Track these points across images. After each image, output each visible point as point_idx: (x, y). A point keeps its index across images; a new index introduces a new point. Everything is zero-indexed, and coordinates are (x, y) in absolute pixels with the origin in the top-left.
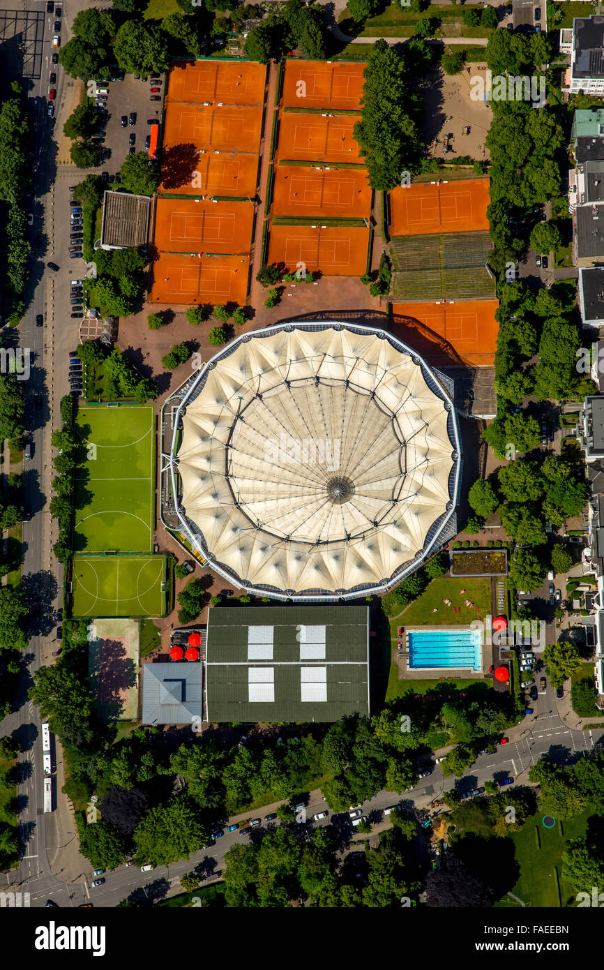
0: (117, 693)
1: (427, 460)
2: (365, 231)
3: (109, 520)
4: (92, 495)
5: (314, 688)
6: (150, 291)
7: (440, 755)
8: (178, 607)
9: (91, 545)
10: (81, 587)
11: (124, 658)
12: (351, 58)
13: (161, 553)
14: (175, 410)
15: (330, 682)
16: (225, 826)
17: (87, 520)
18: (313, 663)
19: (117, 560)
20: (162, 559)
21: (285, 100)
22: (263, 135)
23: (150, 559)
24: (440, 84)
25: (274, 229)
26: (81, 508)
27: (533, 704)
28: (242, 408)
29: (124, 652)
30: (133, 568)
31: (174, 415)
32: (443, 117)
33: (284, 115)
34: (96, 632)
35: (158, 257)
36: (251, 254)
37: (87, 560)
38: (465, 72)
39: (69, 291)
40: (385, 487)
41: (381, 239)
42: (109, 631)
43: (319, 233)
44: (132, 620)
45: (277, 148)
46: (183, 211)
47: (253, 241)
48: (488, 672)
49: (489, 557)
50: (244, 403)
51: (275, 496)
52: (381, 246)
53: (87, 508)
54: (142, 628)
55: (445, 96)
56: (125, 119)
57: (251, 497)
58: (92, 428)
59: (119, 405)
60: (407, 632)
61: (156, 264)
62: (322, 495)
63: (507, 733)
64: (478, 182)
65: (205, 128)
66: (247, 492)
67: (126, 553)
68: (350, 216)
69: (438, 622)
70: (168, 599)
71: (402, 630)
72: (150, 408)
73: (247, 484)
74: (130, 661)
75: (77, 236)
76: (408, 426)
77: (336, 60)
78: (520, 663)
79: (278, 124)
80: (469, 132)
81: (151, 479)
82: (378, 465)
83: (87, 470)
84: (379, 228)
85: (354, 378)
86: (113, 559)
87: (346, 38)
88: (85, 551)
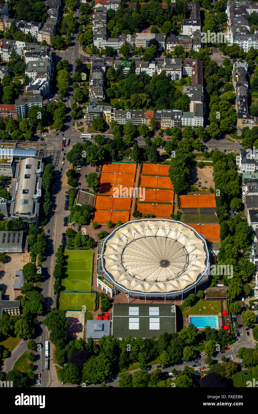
0: (75, 333)
1: (197, 257)
2: (172, 206)
3: (74, 282)
4: (68, 276)
5: (155, 325)
6: (93, 219)
7: (203, 354)
8: (100, 306)
9: (67, 290)
10: (62, 301)
11: (79, 323)
12: (166, 164)
13: (94, 292)
14: (103, 243)
15: (161, 323)
16: (117, 376)
17: (66, 282)
18: (154, 317)
19: (77, 294)
20: (95, 295)
21: (143, 173)
22: (135, 181)
23: (90, 294)
24: (196, 171)
25: (138, 204)
26: (64, 279)
27: (238, 338)
28: (128, 244)
29: (78, 321)
30: (83, 297)
32: (198, 179)
33: (142, 177)
34: (69, 314)
35: (96, 211)
36: (130, 211)
37: (65, 294)
38: (205, 168)
39: (63, 219)
40: (181, 265)
41: (177, 208)
42: (73, 315)
43: (155, 206)
44: (82, 312)
45: (140, 184)
46: (106, 199)
47: (131, 207)
48: (221, 328)
49: (220, 292)
50: (128, 242)
51: (140, 266)
52: (177, 209)
53: (66, 279)
54: (86, 314)
55: (198, 174)
56: (86, 176)
57: (131, 267)
58: (69, 256)
59: (80, 250)
60: (189, 316)
61: (96, 213)
62: (158, 265)
63: (229, 347)
64: (211, 195)
65: (114, 179)
66: (129, 266)
67: (80, 292)
68: (166, 202)
69: (201, 313)
70: (96, 306)
71: (187, 316)
72: (91, 251)
73: (130, 263)
74: (81, 324)
75: (67, 203)
76: (189, 249)
77: (161, 164)
78: (233, 326)
79: (140, 179)
80: (207, 182)
81: (91, 271)
82: (179, 258)
83: (67, 268)
84: (176, 205)
85: (169, 236)
86: (75, 294)
87: (163, 159)
88: (65, 291)
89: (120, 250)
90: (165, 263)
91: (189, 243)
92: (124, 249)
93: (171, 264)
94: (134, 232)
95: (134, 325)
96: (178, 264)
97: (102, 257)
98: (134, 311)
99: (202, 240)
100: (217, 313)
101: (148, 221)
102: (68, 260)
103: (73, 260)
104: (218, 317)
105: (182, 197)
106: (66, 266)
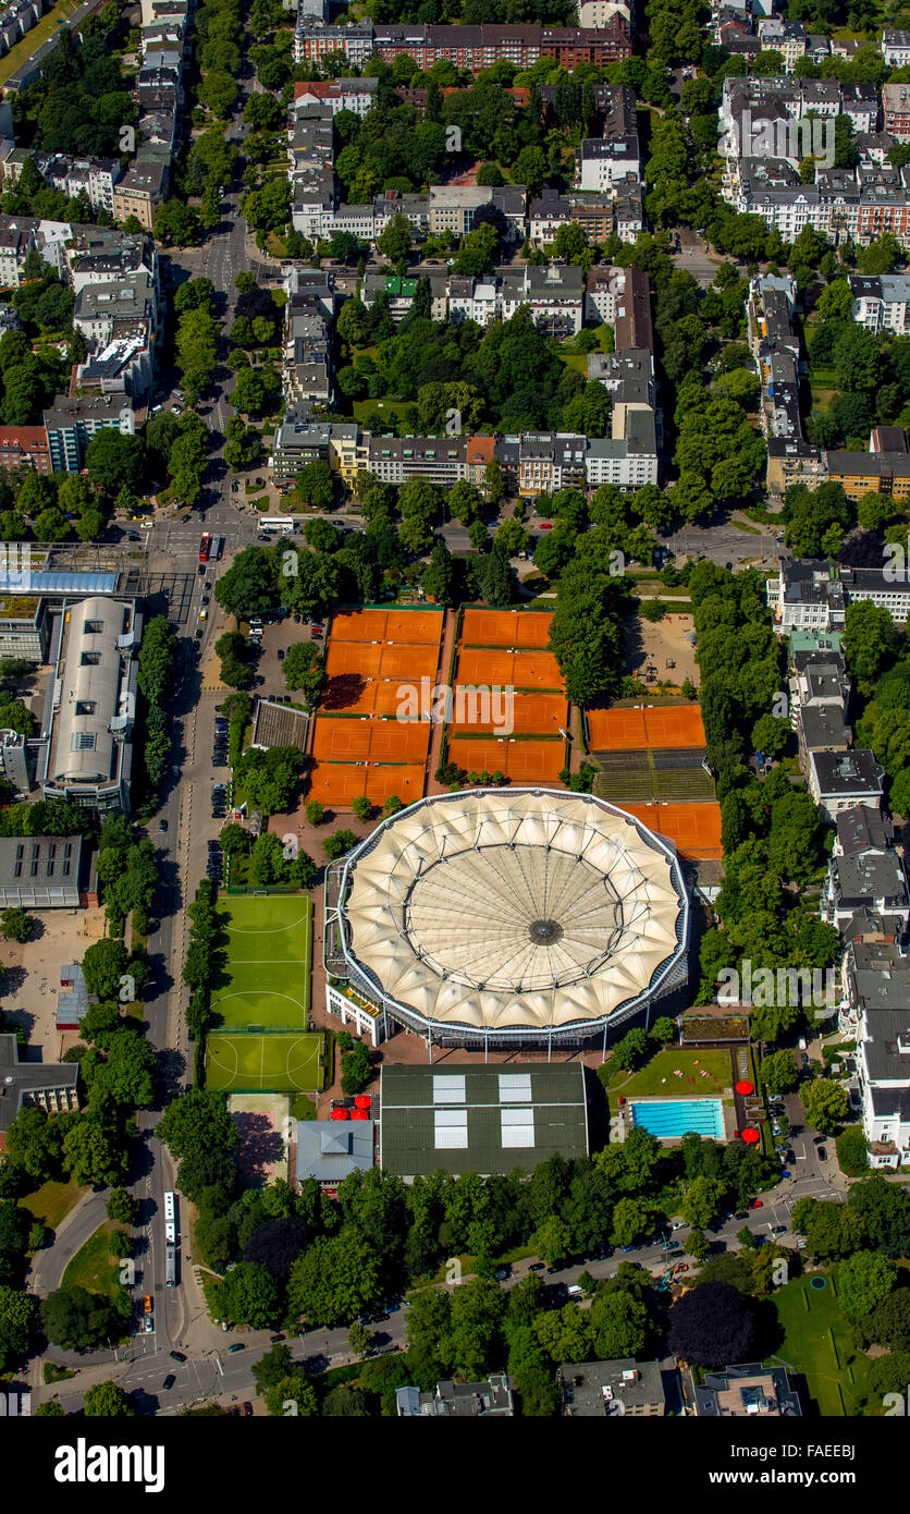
0: (260, 1165)
1: (649, 908)
2: (562, 746)
3: (251, 1000)
4: (231, 978)
5: (518, 1132)
6: (307, 794)
7: (678, 1223)
8: (340, 1075)
9: (229, 1024)
10: (214, 1061)
11: (271, 1131)
12: (540, 608)
13: (318, 1031)
14: (342, 869)
15: (537, 1124)
16: (401, 1301)
17: (224, 1000)
18: (516, 1105)
19: (263, 1038)
20: (320, 1039)
21: (466, 638)
22: (439, 667)
23: (304, 1037)
24: (639, 629)
25: (453, 743)
26: (219, 989)
27: (790, 1168)
28: (422, 870)
29: (270, 1126)
30: (282, 1047)
31: (341, 874)
32: (644, 656)
33: (463, 652)
34: (237, 1104)
35: (317, 766)
36: (428, 764)
37: (223, 1038)
38: (665, 621)
39: (210, 794)
40: (600, 936)
41: (579, 752)
42: (250, 1106)
43: (507, 746)
44: (280, 1095)
45: (456, 677)
46: (346, 727)
47: (429, 752)
48: (732, 1138)
49: (727, 1023)
50: (425, 866)
51: (465, 942)
52: (578, 756)
53: (224, 989)
54: (293, 1102)
55: (644, 639)
56: (280, 652)
57: (435, 946)
58: (233, 916)
60: (630, 1103)
61: (314, 773)
62: (523, 937)
63: (761, 1197)
64: (688, 708)
65: (373, 662)
66: (431, 943)
67: (271, 1032)
68: (545, 732)
69: (668, 1091)
70: (326, 1074)
71: (624, 1101)
72: (304, 896)
73: (432, 934)
74: (277, 1135)
75: (221, 744)
76: (624, 883)
77: (522, 609)
78: (772, 1129)
79: (456, 660)
80: (673, 667)
81: (305, 962)
82: (591, 914)
83: (225, 954)
84: (577, 742)
85: (556, 843)
86: (257, 1036)
87: (529, 593)
88: (222, 1029)
89: (398, 893)
90: (546, 932)
91: (623, 866)
92: (411, 889)
93: (565, 932)
94: (441, 831)
95: (451, 1133)
96: (588, 933)
97: (340, 917)
98: (449, 1088)
99: (664, 853)
100: (720, 1091)
101: (487, 796)
102: (230, 929)
103: (246, 928)
104: (723, 1103)
105: (595, 715)
106: (225, 949)
